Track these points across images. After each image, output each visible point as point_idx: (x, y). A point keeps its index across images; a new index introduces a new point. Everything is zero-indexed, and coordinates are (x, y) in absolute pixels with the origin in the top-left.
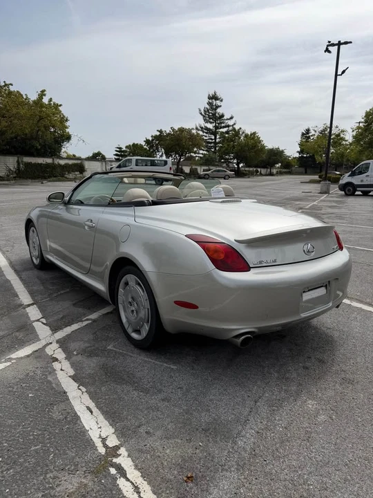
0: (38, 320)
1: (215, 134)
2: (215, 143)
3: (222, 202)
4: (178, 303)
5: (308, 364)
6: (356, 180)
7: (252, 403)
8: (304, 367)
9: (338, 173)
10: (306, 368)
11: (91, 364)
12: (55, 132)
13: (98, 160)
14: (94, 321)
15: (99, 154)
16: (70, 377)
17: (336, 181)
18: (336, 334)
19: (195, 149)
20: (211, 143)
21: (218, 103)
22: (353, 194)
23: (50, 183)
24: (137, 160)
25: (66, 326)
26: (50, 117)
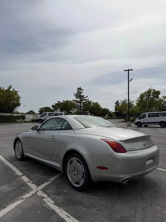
0: (29, 182)
1: (81, 103)
2: (81, 106)
3: (107, 127)
4: (98, 167)
5: (151, 193)
6: (142, 121)
7: (135, 209)
8: (149, 194)
9: (132, 118)
10: (150, 194)
11: (60, 198)
12: (14, 102)
13: (31, 114)
14: (53, 181)
15: (32, 111)
16: (53, 204)
17: (133, 121)
18: (157, 181)
19: (73, 109)
20: (79, 106)
21: (81, 91)
22: (141, 127)
23: (9, 124)
24: (49, 113)
25: (42, 184)
26: (13, 96)
